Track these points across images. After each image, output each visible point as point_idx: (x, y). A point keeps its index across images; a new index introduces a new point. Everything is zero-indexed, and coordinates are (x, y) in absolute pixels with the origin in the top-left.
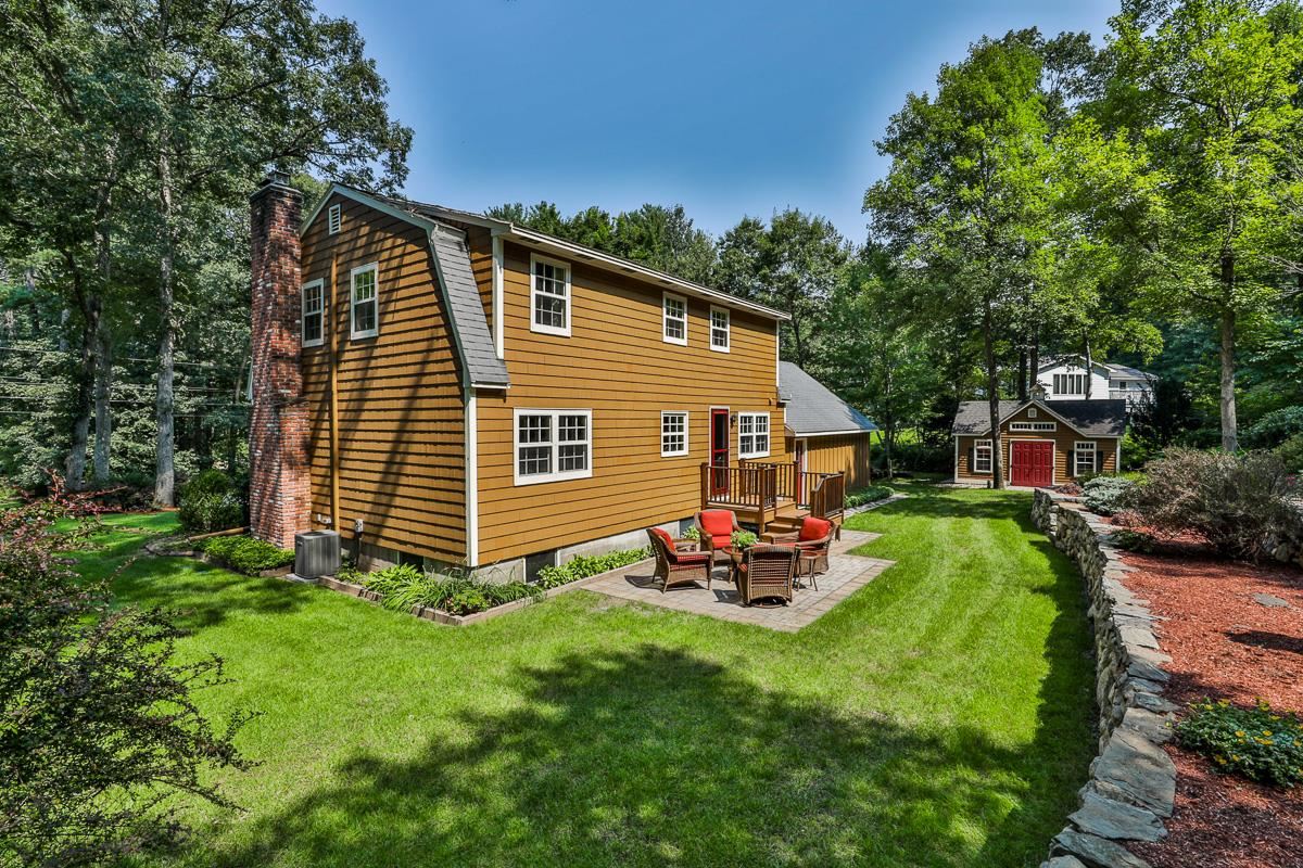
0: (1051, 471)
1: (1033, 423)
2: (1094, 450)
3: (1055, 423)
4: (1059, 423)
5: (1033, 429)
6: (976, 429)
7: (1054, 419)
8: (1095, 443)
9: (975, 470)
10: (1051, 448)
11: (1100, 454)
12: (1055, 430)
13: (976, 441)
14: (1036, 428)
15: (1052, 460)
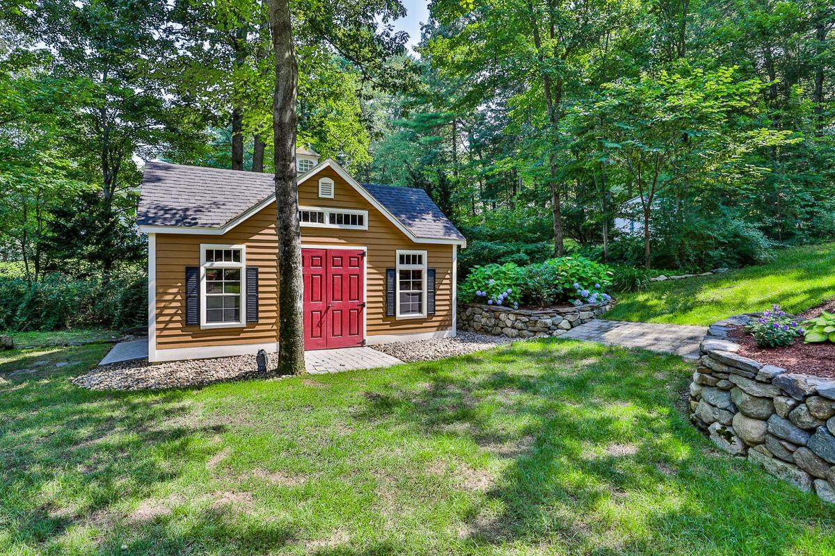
0: (360, 313)
1: (327, 212)
2: (424, 267)
3: (365, 213)
4: (374, 213)
5: (327, 224)
6: (203, 219)
7: (365, 205)
8: (424, 253)
9: (204, 323)
10: (360, 264)
11: (432, 272)
12: (365, 227)
13: (204, 248)
14: (332, 221)
15: (360, 287)
